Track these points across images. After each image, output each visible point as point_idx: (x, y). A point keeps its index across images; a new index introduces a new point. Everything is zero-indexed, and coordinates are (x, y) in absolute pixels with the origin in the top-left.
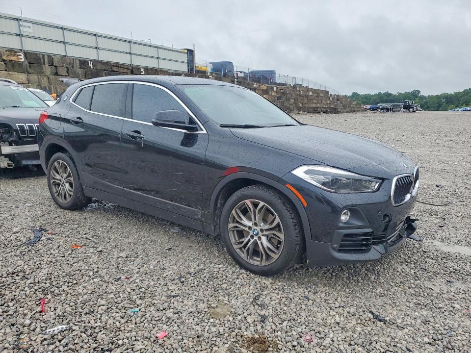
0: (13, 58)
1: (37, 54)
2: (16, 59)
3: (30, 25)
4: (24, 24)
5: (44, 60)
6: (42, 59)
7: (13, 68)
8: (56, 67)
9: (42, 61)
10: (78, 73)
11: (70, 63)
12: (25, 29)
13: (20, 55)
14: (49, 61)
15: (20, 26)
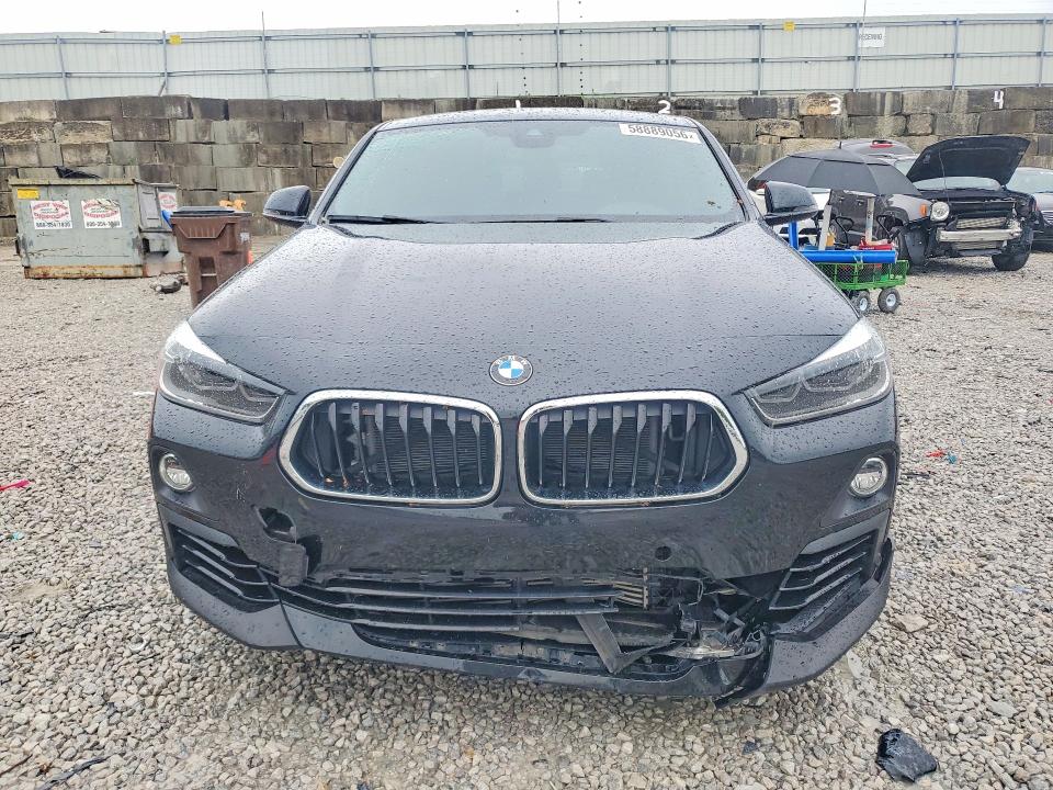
0: (819, 110)
1: (870, 94)
2: (825, 113)
3: (882, 31)
4: (867, 31)
5: (883, 105)
6: (878, 104)
7: (815, 131)
8: (907, 117)
9: (878, 108)
10: (959, 125)
11: (942, 104)
12: (867, 44)
13: (835, 102)
14: (893, 106)
15: (857, 36)
